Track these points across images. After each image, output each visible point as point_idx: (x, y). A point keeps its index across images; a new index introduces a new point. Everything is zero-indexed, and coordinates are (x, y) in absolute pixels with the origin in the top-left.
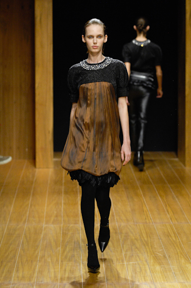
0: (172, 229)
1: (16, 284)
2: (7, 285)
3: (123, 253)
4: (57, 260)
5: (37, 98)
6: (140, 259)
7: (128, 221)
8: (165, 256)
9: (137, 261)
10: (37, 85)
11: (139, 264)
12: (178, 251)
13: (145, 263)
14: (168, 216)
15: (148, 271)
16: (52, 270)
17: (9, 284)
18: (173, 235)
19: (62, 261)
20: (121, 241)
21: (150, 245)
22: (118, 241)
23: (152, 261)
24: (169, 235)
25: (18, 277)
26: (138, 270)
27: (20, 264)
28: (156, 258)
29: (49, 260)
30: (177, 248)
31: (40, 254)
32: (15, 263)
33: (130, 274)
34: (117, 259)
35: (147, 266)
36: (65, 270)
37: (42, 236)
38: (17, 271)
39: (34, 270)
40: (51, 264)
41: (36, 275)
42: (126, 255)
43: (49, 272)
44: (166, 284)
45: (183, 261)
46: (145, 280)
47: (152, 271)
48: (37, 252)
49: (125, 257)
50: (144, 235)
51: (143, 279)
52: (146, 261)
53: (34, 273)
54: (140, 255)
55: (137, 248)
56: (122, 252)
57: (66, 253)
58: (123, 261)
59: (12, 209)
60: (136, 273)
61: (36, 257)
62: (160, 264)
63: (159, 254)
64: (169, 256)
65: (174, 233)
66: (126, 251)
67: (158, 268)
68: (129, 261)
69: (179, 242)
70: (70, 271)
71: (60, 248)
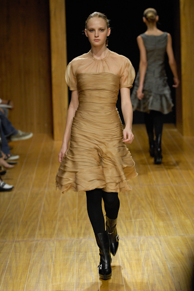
0: (173, 190)
1: (39, 240)
2: (31, 241)
3: (131, 212)
4: (74, 219)
5: (54, 81)
6: (146, 217)
7: (134, 184)
8: (167, 214)
9: (143, 218)
10: (53, 69)
11: (145, 221)
12: (178, 208)
13: (150, 220)
14: (169, 179)
15: (153, 226)
16: (70, 228)
17: (33, 241)
18: (173, 195)
19: (78, 220)
20: (129, 201)
21: (154, 204)
22: (126, 201)
23: (156, 218)
24: (170, 196)
25: (41, 235)
26: (144, 226)
27: (42, 223)
28: (160, 215)
29: (67, 219)
30: (177, 206)
31: (59, 215)
32: (37, 222)
33: (137, 229)
34: (126, 217)
35: (152, 223)
36: (81, 228)
37: (61, 199)
38: (40, 229)
39: (54, 228)
40: (69, 222)
41: (56, 232)
42: (133, 213)
43: (67, 229)
44: (169, 237)
45: (183, 217)
46: (150, 234)
47: (156, 227)
48: (56, 213)
49: (133, 215)
50: (149, 196)
51: (149, 234)
52: (151, 218)
53: (54, 230)
54: (146, 213)
55: (143, 207)
56: (129, 211)
57: (81, 213)
58: (131, 219)
59: (34, 176)
60: (142, 229)
61: (56, 217)
62: (163, 220)
63: (162, 212)
64: (171, 214)
65: (175, 194)
66: (134, 210)
67: (161, 223)
68: (136, 218)
69: (179, 201)
70: (86, 228)
71: (76, 209)
